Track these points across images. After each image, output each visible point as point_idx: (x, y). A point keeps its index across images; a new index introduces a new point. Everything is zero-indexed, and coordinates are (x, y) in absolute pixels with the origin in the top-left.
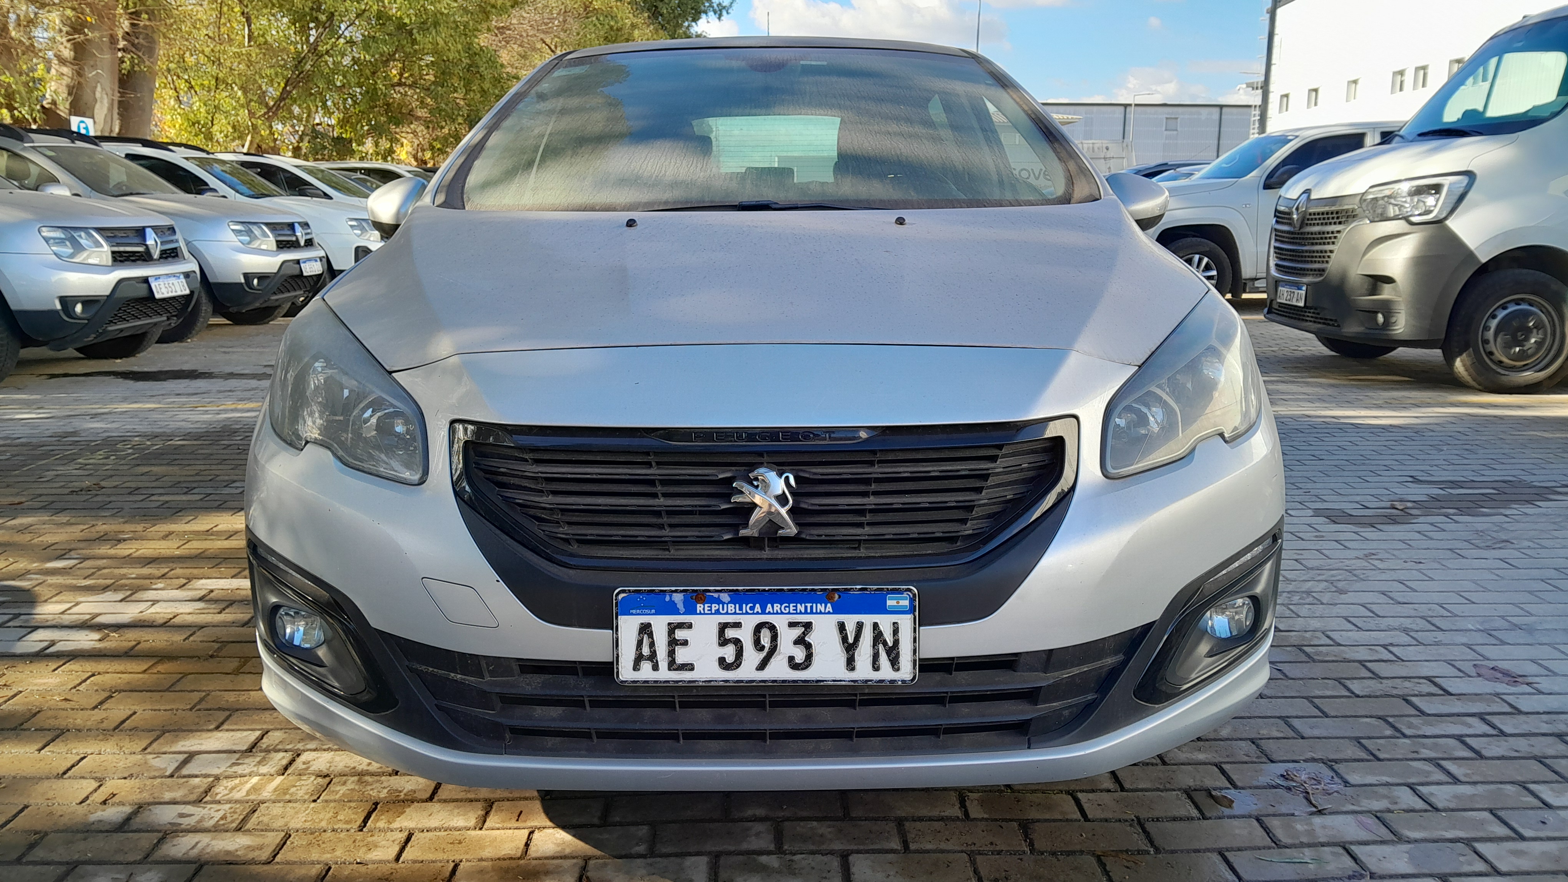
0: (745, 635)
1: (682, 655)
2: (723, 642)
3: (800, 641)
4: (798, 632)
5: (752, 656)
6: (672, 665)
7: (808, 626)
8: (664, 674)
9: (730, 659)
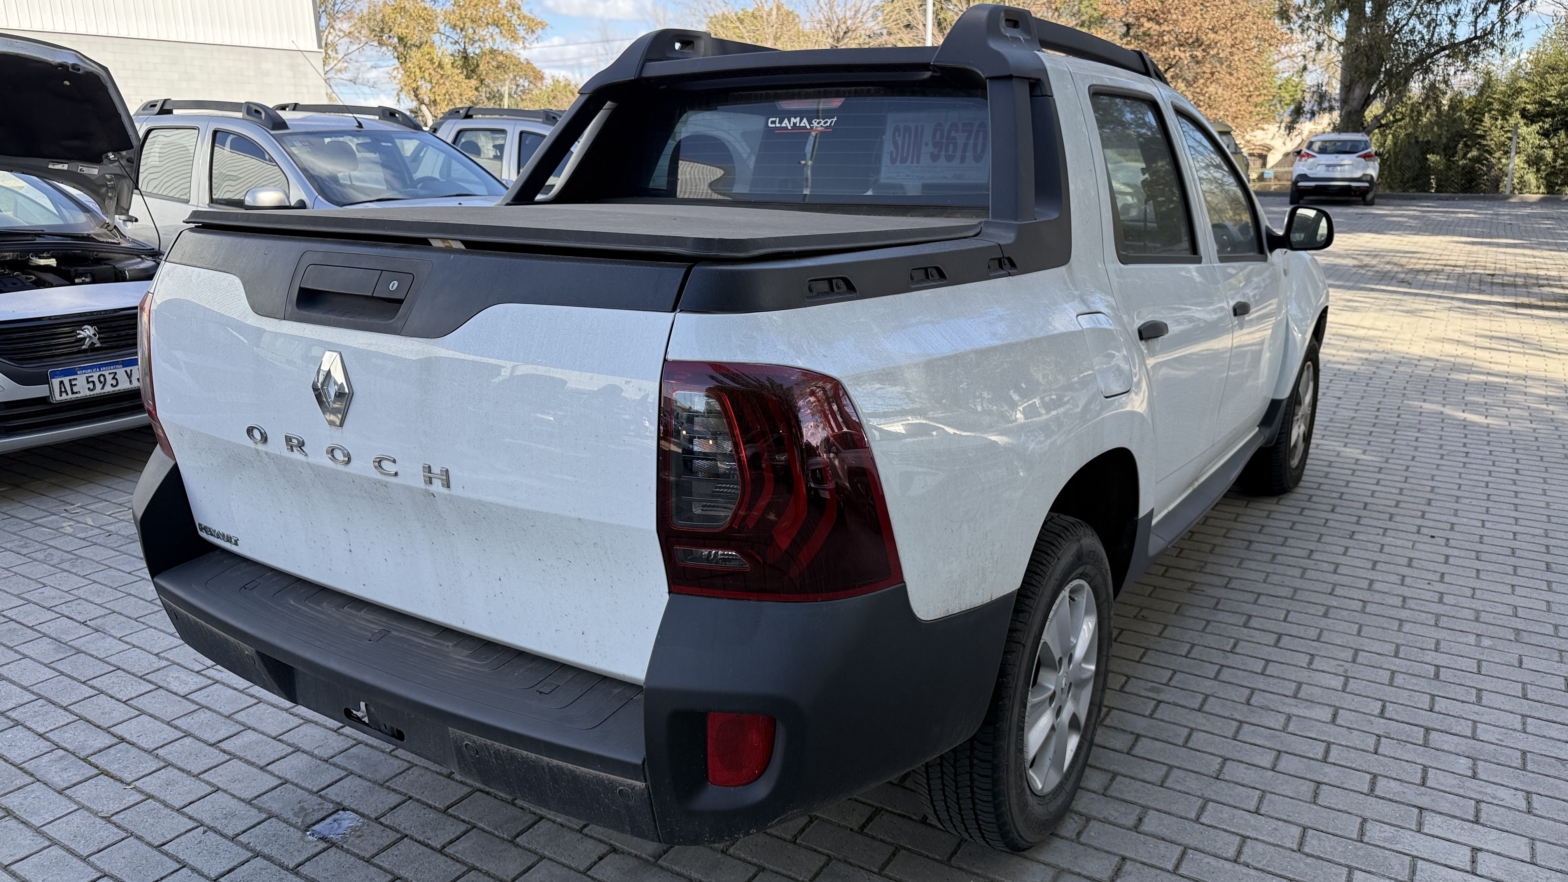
0: (95, 379)
1: (75, 389)
2: (88, 382)
3: (113, 378)
4: (112, 376)
5: (99, 386)
6: (73, 393)
7: (116, 373)
8: (71, 396)
9: (92, 387)
